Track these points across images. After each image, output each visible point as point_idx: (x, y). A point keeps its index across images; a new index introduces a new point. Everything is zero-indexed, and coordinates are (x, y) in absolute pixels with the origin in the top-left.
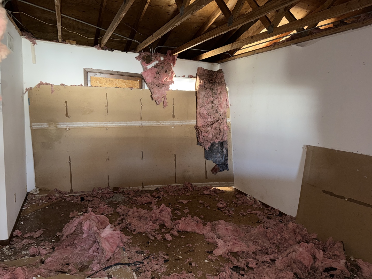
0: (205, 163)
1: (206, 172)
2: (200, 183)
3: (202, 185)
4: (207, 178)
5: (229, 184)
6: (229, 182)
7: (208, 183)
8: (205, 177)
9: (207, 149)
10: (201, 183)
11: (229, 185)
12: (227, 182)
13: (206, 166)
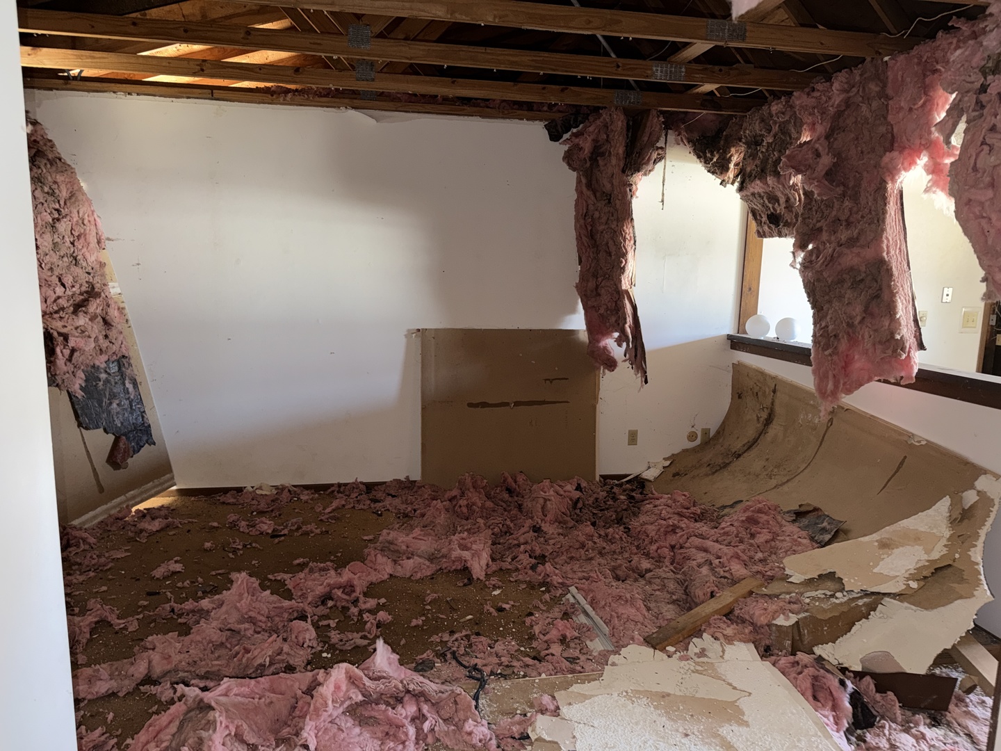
0: (85, 443)
1: (94, 470)
2: (87, 513)
3: (95, 517)
4: (101, 489)
5: (163, 483)
6: (162, 478)
7: (109, 505)
8: (96, 488)
9: (80, 394)
10: (91, 514)
11: (163, 486)
12: (156, 482)
13: (87, 451)
